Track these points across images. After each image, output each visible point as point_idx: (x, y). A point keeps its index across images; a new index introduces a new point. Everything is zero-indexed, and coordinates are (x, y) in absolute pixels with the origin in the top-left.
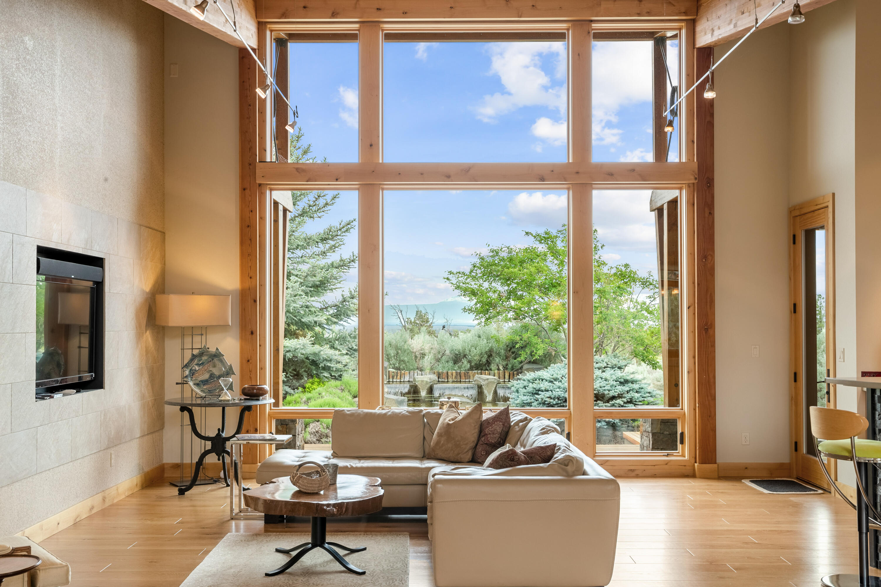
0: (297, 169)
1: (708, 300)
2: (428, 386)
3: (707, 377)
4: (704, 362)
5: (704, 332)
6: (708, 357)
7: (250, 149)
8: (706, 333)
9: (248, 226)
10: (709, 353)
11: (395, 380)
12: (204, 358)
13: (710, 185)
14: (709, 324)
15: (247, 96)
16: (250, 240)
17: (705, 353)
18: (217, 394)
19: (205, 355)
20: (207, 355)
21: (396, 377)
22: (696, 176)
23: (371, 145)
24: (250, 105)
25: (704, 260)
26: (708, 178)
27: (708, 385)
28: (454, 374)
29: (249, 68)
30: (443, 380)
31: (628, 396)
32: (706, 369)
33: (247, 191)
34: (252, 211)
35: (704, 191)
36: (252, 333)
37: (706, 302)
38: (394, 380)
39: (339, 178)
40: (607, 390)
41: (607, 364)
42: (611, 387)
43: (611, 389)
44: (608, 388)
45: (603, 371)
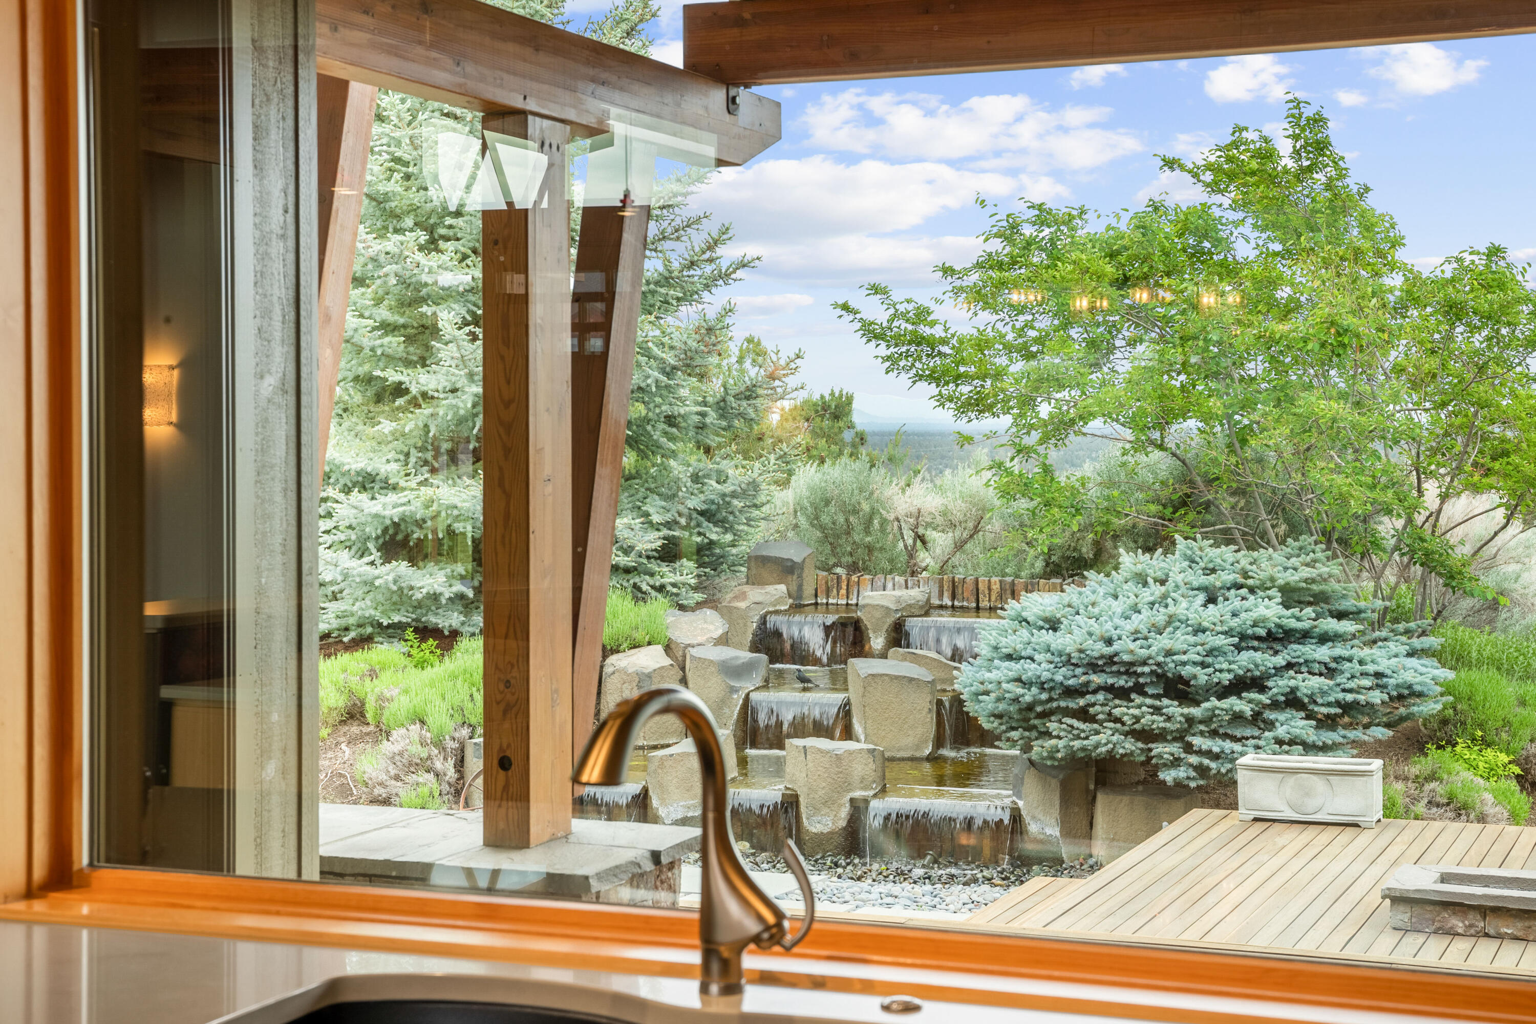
2: (890, 621)
11: (834, 601)
21: (835, 591)
28: (994, 587)
30: (965, 604)
38: (831, 601)
40: (1195, 663)
41: (1245, 575)
42: (1210, 653)
43: (1209, 660)
44: (1198, 658)
45: (1212, 600)
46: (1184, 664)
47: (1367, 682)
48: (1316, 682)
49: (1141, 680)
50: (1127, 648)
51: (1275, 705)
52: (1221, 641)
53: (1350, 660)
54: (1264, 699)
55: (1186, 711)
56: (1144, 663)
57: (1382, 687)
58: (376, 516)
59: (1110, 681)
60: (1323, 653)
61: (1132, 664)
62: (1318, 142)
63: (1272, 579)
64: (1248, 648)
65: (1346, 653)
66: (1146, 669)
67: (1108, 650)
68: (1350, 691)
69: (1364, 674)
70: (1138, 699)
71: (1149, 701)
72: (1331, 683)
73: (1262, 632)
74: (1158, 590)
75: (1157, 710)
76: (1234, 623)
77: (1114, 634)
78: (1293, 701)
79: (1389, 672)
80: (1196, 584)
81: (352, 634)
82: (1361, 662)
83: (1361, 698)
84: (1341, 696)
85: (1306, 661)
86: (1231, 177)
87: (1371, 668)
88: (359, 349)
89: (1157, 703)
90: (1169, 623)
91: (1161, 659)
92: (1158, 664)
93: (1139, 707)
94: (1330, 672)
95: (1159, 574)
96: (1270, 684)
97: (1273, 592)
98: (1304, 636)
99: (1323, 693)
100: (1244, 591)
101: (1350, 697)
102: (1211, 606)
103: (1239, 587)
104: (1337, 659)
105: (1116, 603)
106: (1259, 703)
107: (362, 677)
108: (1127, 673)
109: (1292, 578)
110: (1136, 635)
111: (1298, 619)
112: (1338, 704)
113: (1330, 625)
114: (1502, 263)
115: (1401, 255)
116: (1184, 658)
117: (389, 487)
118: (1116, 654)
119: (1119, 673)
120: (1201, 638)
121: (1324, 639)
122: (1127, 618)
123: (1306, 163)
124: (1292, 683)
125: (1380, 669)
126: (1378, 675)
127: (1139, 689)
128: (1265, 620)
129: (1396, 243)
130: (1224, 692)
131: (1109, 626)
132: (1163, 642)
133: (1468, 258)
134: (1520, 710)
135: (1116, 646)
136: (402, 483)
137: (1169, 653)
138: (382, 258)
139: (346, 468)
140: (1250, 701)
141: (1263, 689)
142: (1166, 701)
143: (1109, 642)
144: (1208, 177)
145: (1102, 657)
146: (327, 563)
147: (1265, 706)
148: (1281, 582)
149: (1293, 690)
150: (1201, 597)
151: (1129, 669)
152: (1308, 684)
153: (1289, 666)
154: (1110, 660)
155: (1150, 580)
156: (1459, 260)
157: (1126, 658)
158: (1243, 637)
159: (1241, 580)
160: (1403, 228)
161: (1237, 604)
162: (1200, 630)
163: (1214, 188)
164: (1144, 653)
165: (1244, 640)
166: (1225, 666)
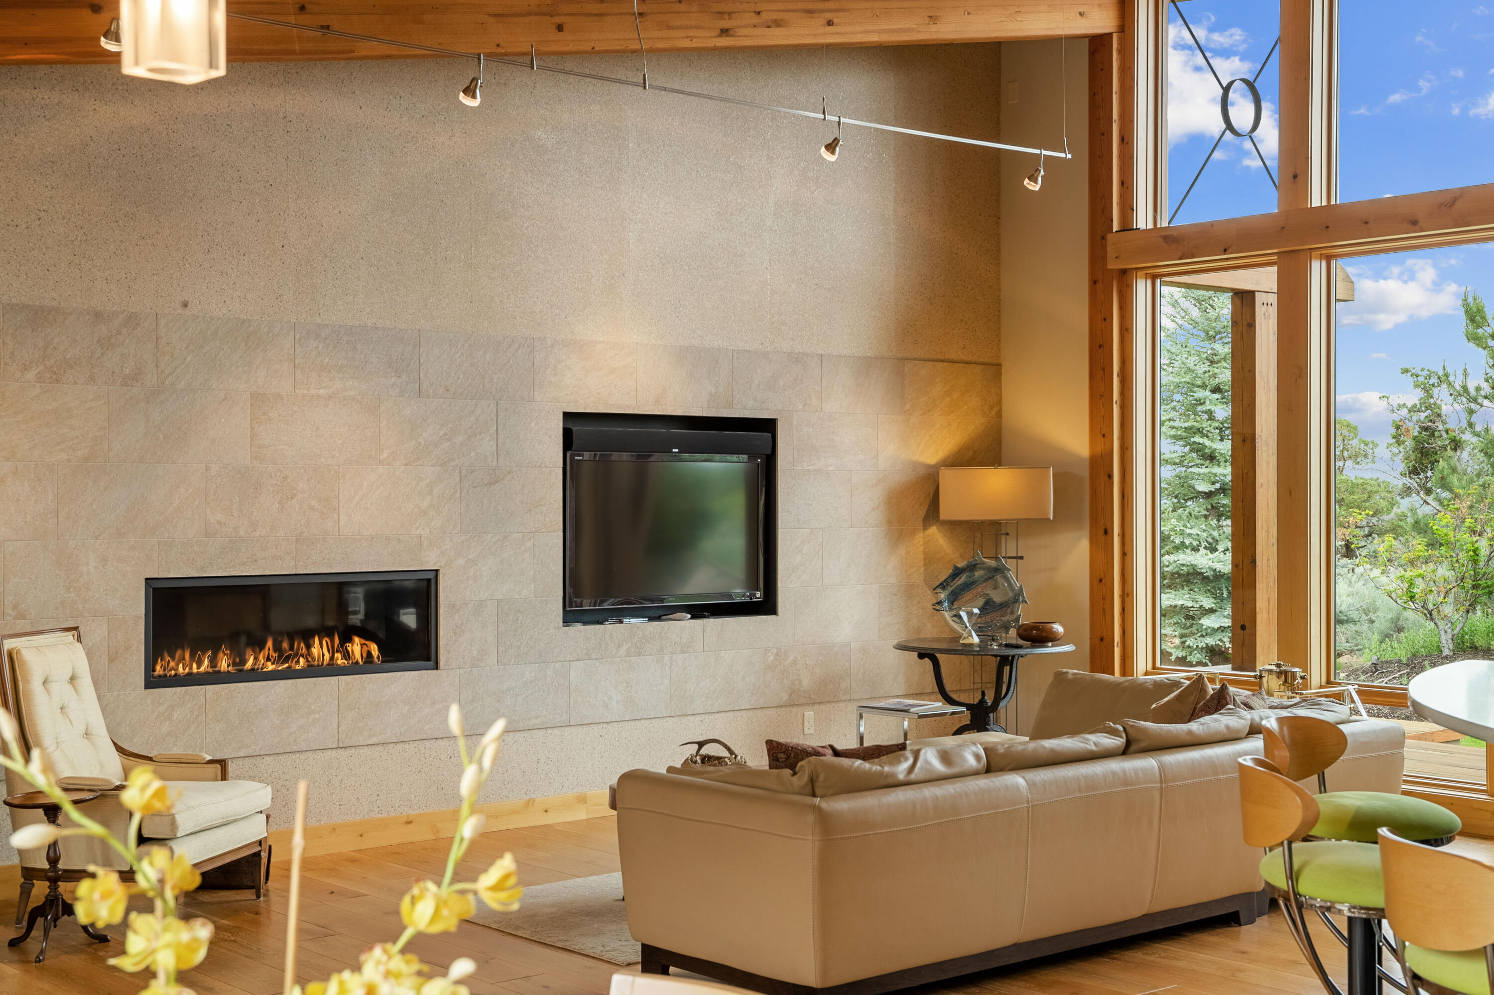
0: (1166, 238)
7: (1103, 211)
9: (1100, 346)
12: (978, 574)
15: (1099, 119)
16: (1103, 369)
18: (990, 634)
19: (979, 568)
20: (983, 569)
23: (1295, 177)
24: (1103, 134)
29: (1102, 69)
33: (1099, 285)
34: (1105, 320)
36: (1106, 532)
39: (1229, 247)
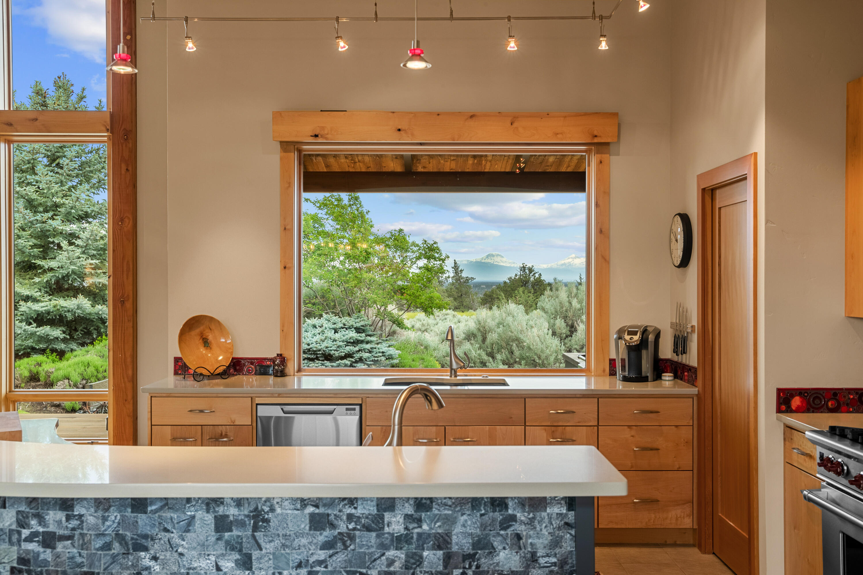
1: (125, 268)
3: (123, 355)
4: (120, 339)
5: (120, 305)
6: (124, 333)
8: (122, 306)
10: (126, 328)
13: (127, 137)
14: (126, 296)
17: (120, 329)
22: (108, 127)
25: (120, 223)
26: (125, 129)
27: (124, 366)
31: (357, 356)
32: (123, 347)
35: (120, 145)
37: (123, 271)
40: (335, 350)
41: (344, 325)
42: (338, 347)
43: (338, 349)
44: (335, 349)
45: (336, 332)
46: (331, 350)
47: (381, 354)
48: (367, 355)
49: (318, 356)
50: (314, 346)
51: (356, 362)
52: (341, 343)
53: (375, 348)
54: (353, 360)
55: (332, 364)
56: (320, 351)
57: (384, 356)
58: (35, 310)
59: (309, 356)
60: (368, 346)
61: (316, 351)
62: (356, 197)
63: (352, 326)
64: (348, 346)
65: (374, 346)
66: (320, 352)
67: (309, 347)
68: (376, 357)
69: (379, 352)
70: (317, 362)
71: (320, 362)
72: (370, 355)
73: (352, 341)
74: (321, 329)
75: (323, 365)
76: (344, 338)
77: (310, 342)
78: (361, 360)
79: (385, 351)
80: (331, 327)
81: (22, 352)
82: (378, 349)
83: (379, 359)
84: (374, 358)
85: (364, 349)
86: (325, 205)
87: (381, 350)
88: (23, 253)
89: (323, 362)
90: (325, 339)
91: (325, 349)
92: (324, 351)
93: (317, 364)
94: (370, 352)
95: (320, 325)
96: (355, 356)
97: (353, 329)
98: (362, 342)
99: (369, 358)
100: (345, 329)
101: (376, 359)
102: (336, 334)
103: (343, 328)
104: (371, 348)
105: (309, 333)
106: (352, 361)
107: (35, 366)
108: (314, 354)
109: (358, 325)
110: (317, 342)
111: (361, 337)
112: (372, 361)
113: (369, 338)
114: (403, 234)
115: (373, 230)
116: (331, 349)
117: (35, 300)
118: (311, 348)
119: (311, 354)
120: (335, 343)
121: (367, 342)
122: (313, 338)
123: (352, 203)
124: (361, 355)
125: (383, 350)
126: (383, 352)
127: (317, 358)
128: (353, 337)
129: (372, 226)
130: (342, 358)
131: (308, 340)
132: (324, 344)
133: (393, 232)
134: (413, 362)
135: (311, 346)
136: (42, 299)
137: (327, 347)
138: (35, 222)
139: (22, 294)
140: (349, 361)
141: (352, 357)
142: (326, 362)
143: (309, 345)
144: (318, 205)
145: (307, 349)
146: (18, 327)
147: (353, 362)
148: (355, 326)
149: (361, 357)
150: (333, 331)
151: (315, 352)
152: (365, 355)
153: (359, 351)
154: (309, 350)
155: (317, 326)
156: (391, 233)
157: (315, 349)
158: (348, 342)
159: (343, 326)
160: (373, 223)
161: (344, 333)
162: (335, 340)
163: (320, 208)
164: (320, 347)
165: (349, 343)
166: (343, 351)
